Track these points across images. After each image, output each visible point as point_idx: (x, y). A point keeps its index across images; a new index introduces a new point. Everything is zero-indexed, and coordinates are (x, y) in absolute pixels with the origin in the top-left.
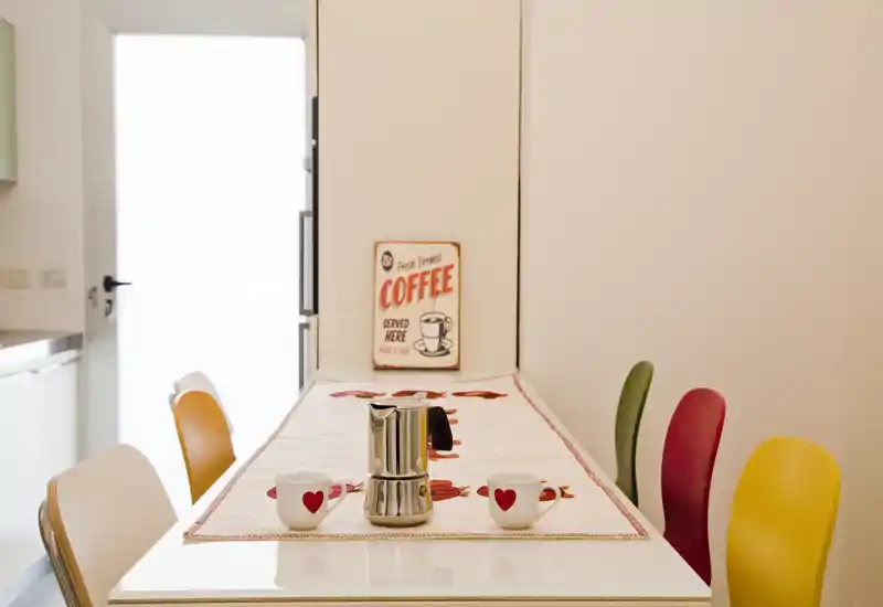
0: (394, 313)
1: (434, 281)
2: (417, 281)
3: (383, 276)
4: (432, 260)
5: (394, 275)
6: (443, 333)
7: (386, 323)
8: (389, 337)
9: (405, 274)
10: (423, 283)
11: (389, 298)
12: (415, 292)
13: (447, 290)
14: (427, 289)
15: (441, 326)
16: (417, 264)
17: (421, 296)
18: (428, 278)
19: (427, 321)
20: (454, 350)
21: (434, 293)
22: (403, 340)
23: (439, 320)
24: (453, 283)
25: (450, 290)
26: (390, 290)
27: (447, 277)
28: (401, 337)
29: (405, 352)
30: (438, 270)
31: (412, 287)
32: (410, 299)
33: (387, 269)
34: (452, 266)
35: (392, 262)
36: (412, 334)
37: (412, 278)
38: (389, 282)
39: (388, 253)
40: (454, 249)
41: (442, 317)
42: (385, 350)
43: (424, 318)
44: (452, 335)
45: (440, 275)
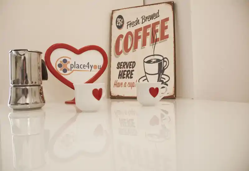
0: (125, 58)
1: (154, 32)
2: (141, 34)
3: (116, 33)
4: (151, 17)
5: (124, 31)
6: (161, 70)
7: (119, 65)
8: (121, 75)
9: (132, 30)
10: (146, 34)
11: (121, 47)
12: (140, 42)
13: (164, 37)
14: (149, 39)
15: (160, 65)
16: (141, 21)
17: (144, 44)
18: (149, 30)
19: (149, 62)
20: (171, 83)
21: (154, 41)
22: (131, 78)
23: (158, 60)
24: (169, 32)
25: (167, 37)
26: (122, 42)
27: (164, 28)
28: (130, 75)
29: (132, 85)
30: (157, 23)
31: (137, 38)
32: (136, 47)
33: (120, 27)
34: (167, 19)
35: (123, 22)
36: (138, 72)
37: (137, 31)
38: (121, 36)
39: (120, 17)
40: (170, 7)
41: (161, 58)
42: (117, 85)
43: (146, 60)
44: (169, 71)
45: (158, 27)
